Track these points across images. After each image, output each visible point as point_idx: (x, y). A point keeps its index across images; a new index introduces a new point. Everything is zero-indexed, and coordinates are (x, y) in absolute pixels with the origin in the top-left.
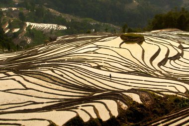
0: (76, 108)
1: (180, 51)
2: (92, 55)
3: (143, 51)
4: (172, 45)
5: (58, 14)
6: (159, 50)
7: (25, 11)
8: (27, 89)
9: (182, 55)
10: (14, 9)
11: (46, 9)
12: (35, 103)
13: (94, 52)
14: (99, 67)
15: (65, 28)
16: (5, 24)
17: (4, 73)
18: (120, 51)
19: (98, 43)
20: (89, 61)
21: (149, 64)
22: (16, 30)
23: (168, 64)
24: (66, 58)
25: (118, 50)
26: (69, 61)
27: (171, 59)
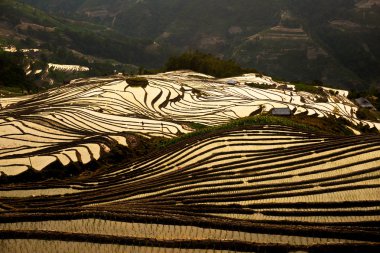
0: (59, 153)
1: (181, 93)
2: (97, 98)
3: (146, 94)
4: (173, 88)
5: (81, 55)
6: (161, 93)
7: (47, 53)
8: (24, 134)
9: (182, 97)
10: (35, 50)
11: (69, 50)
12: (29, 147)
13: (100, 96)
14: (101, 111)
15: (87, 69)
16: (26, 65)
17: (4, 119)
18: (125, 95)
19: (104, 87)
20: (92, 104)
21: (150, 106)
22: (38, 71)
23: (168, 106)
24: (72, 102)
25: (123, 94)
26: (74, 105)
27: (172, 101)
